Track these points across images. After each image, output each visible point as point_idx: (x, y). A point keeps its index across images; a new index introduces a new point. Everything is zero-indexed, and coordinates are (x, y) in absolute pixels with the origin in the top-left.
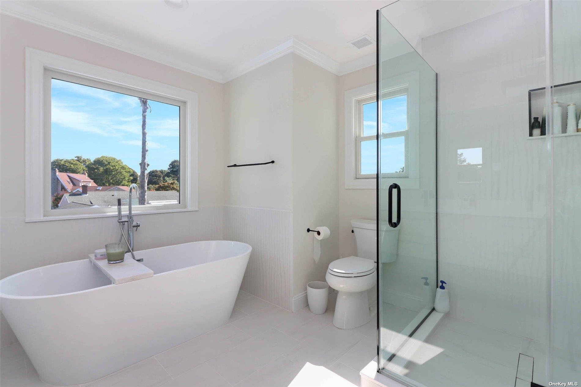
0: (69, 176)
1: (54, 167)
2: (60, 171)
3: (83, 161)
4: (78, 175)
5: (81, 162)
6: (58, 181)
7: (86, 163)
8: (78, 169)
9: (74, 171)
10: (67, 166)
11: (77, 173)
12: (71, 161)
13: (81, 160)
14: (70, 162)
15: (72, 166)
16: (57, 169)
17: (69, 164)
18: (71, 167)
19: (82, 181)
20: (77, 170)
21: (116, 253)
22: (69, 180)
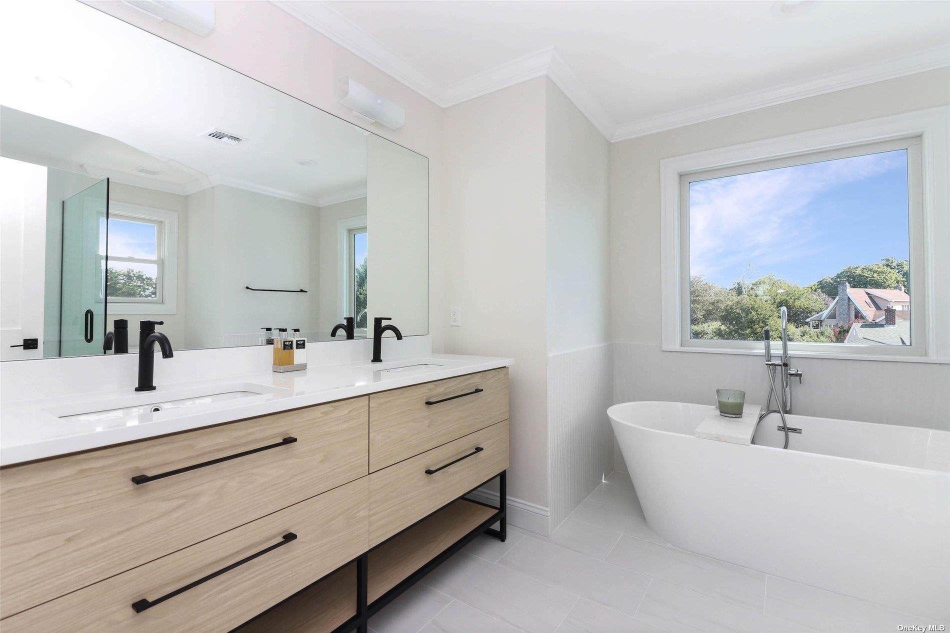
0: (868, 294)
1: (845, 279)
2: (854, 287)
3: (898, 266)
4: (888, 290)
5: (893, 267)
6: (849, 303)
7: (903, 268)
8: (887, 280)
9: (878, 285)
10: (867, 277)
11: (885, 288)
12: (873, 268)
13: (895, 264)
14: (871, 270)
15: (875, 275)
16: (847, 284)
17: (869, 273)
18: (873, 277)
19: (894, 301)
20: (884, 282)
21: (728, 402)
22: (869, 301)
